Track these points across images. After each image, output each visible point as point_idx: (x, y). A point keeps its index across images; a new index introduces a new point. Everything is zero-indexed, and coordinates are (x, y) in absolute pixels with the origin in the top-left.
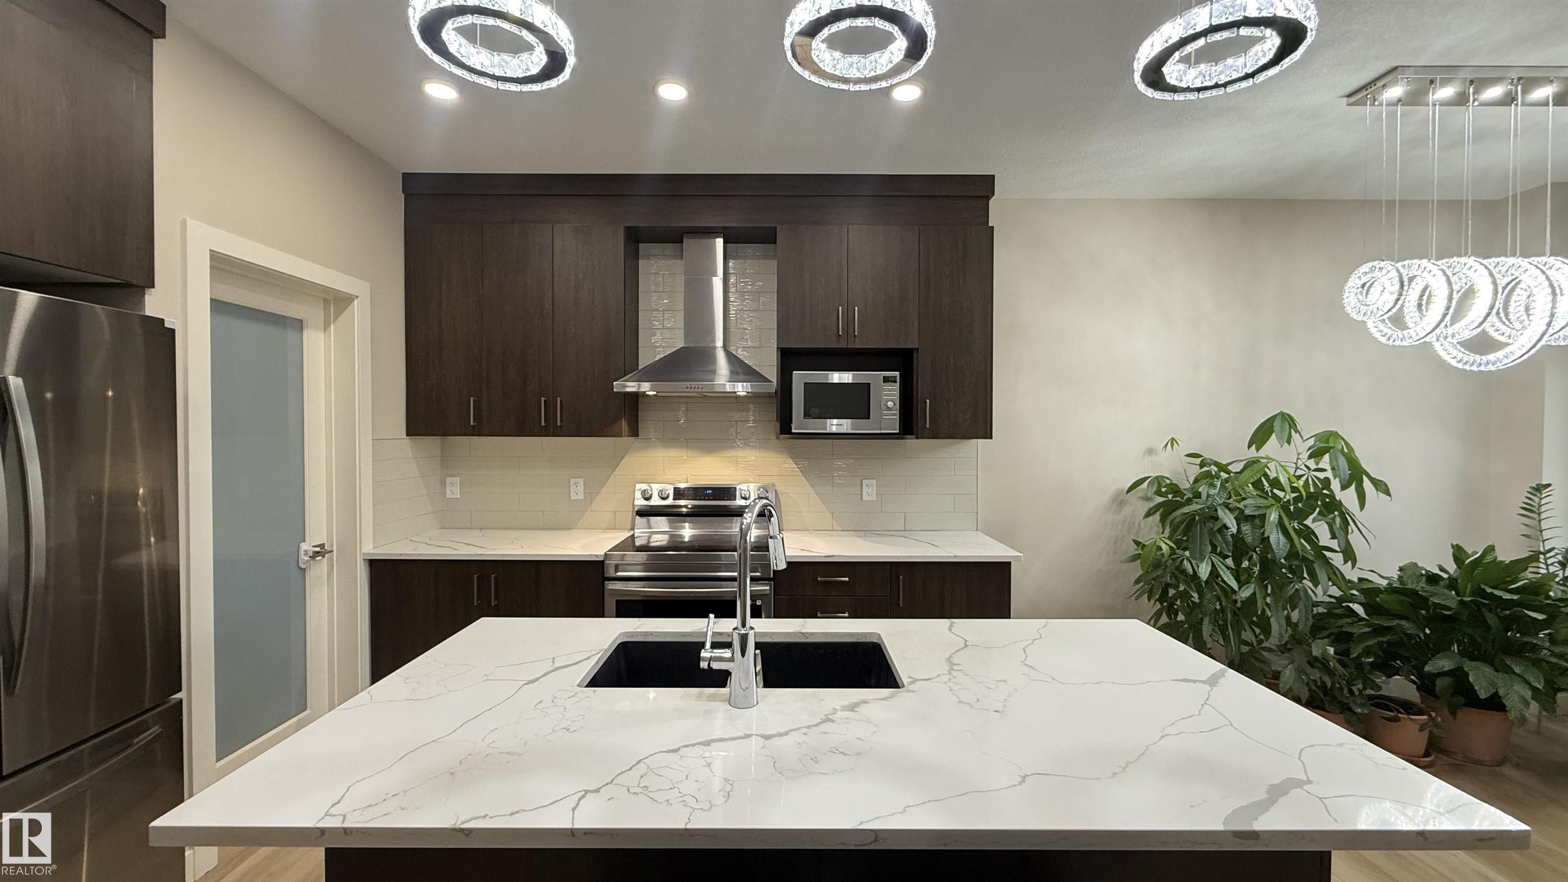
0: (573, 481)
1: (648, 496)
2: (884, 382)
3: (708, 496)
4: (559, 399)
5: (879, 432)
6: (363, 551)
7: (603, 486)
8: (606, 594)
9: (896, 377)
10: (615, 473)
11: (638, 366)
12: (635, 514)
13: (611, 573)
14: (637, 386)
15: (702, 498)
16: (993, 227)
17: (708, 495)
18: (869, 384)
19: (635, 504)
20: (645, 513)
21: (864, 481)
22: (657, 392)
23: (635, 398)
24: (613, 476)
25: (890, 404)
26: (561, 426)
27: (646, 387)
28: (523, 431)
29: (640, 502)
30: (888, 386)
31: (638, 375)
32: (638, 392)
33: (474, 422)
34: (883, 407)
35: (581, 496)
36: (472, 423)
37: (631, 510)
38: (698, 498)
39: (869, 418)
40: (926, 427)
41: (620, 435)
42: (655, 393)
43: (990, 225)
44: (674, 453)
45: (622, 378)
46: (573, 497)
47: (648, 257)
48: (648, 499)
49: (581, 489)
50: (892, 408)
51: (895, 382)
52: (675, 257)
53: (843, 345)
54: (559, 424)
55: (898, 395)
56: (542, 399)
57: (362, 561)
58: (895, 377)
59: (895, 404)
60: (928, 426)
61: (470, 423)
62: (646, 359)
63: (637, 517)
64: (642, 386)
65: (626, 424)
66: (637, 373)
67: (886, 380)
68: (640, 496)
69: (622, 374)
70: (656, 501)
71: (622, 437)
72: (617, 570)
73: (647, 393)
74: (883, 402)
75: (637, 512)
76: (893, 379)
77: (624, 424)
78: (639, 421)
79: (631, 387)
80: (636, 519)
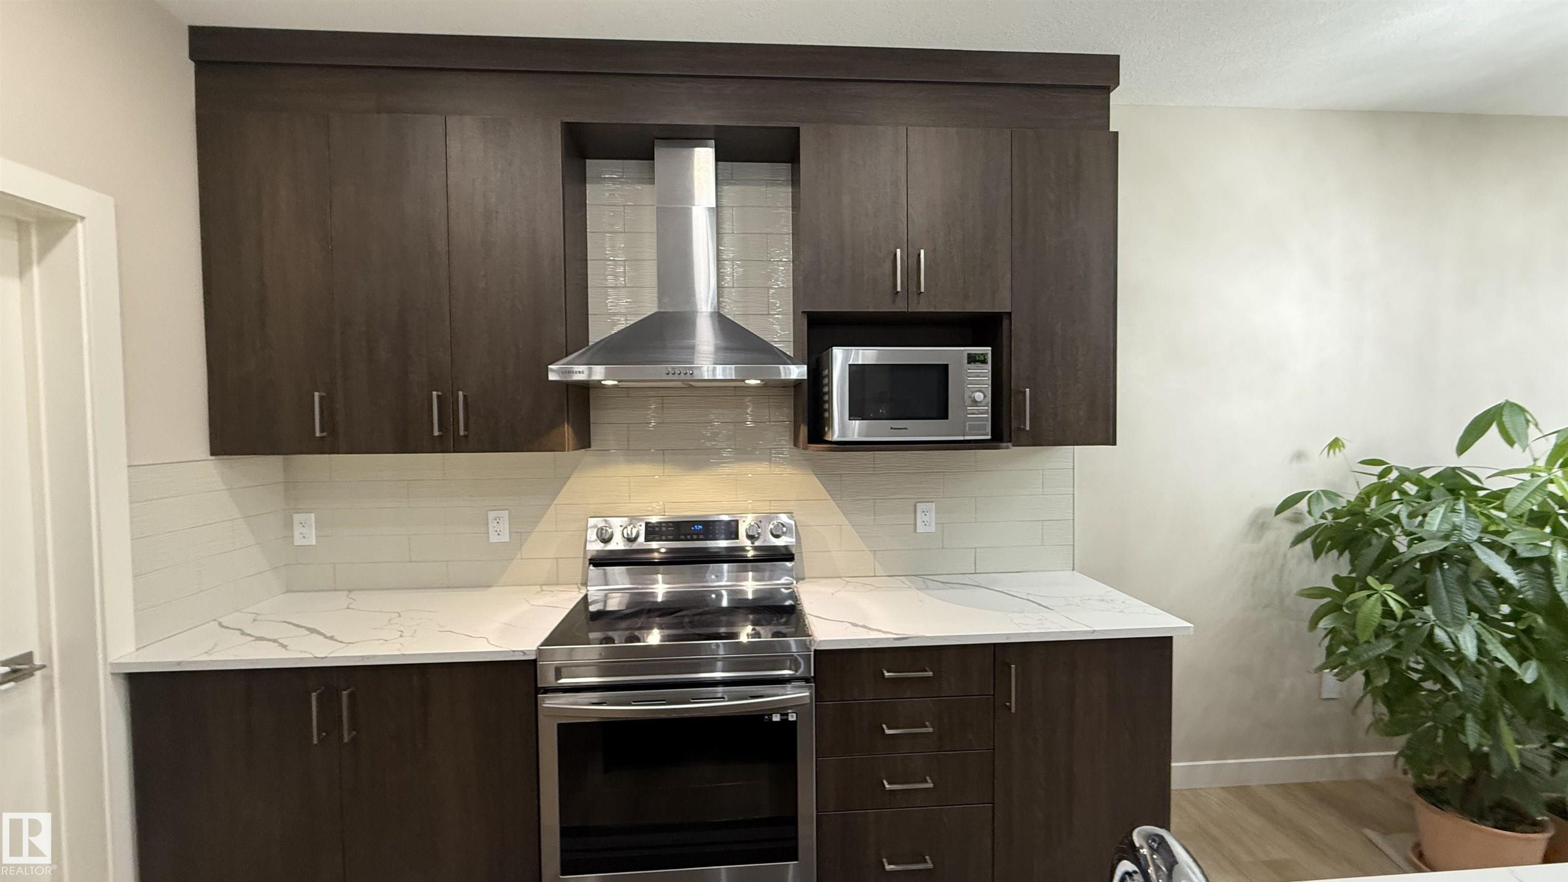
0: (492, 515)
1: (607, 537)
2: (969, 363)
3: (698, 535)
4: (461, 393)
5: (961, 438)
6: (110, 660)
7: (538, 522)
8: (540, 717)
9: (987, 354)
10: (556, 502)
11: (588, 341)
12: (588, 562)
13: (547, 678)
14: (586, 372)
15: (689, 537)
16: (1116, 134)
17: (698, 533)
18: (946, 366)
19: (587, 549)
20: (601, 561)
21: (918, 505)
22: (619, 381)
23: (585, 389)
24: (553, 506)
25: (979, 396)
26: (466, 436)
27: (598, 373)
28: (403, 446)
29: (595, 546)
30: (974, 369)
31: (588, 354)
32: (588, 381)
33: (322, 431)
34: (968, 401)
35: (506, 538)
36: (318, 434)
37: (582, 556)
38: (683, 537)
39: (945, 417)
40: (1024, 429)
41: (559, 447)
42: (616, 383)
43: (1111, 130)
44: (643, 470)
45: (562, 358)
46: (494, 539)
47: (600, 180)
48: (606, 541)
49: (505, 527)
50: (981, 402)
51: (984, 362)
52: (641, 181)
53: (900, 307)
54: (462, 433)
55: (990, 382)
56: (435, 393)
57: (110, 677)
58: (984, 355)
59: (985, 396)
60: (1028, 428)
61: (314, 432)
62: (597, 332)
63: (591, 567)
64: (593, 370)
65: (570, 430)
66: (587, 350)
67: (972, 359)
68: (594, 537)
69: (563, 352)
70: (618, 544)
71: (564, 450)
72: (558, 676)
73: (603, 382)
74: (967, 394)
75: (590, 560)
76: (982, 358)
77: (568, 431)
78: (591, 425)
79: (580, 373)
80: (590, 572)
